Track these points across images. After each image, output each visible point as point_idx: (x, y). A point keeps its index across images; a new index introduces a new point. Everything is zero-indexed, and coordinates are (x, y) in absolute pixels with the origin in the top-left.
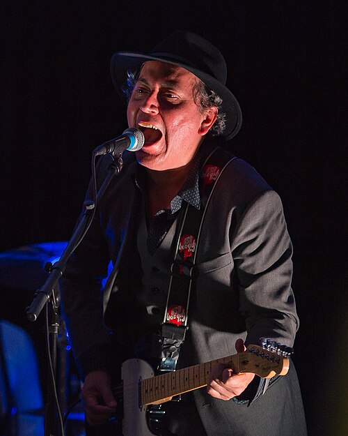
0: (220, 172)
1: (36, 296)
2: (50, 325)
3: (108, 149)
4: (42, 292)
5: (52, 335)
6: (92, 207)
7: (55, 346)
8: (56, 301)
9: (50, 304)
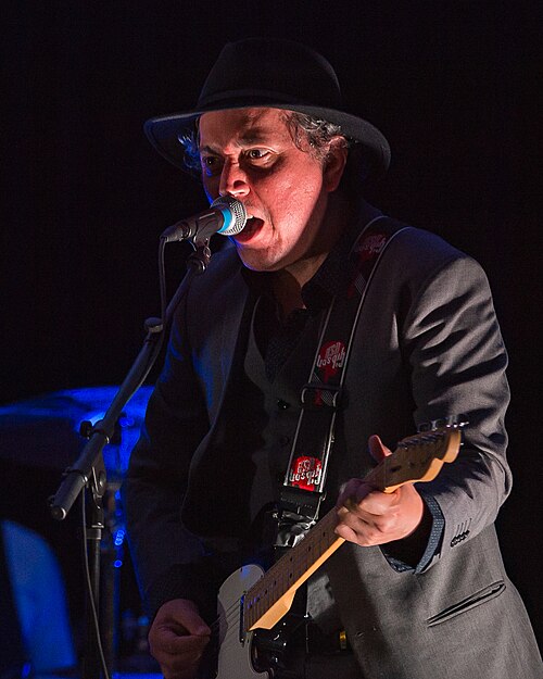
0: (386, 241)
1: (64, 478)
2: (89, 527)
3: (185, 231)
4: (74, 471)
5: (91, 543)
6: (158, 329)
7: (97, 562)
8: (99, 485)
9: (89, 491)
